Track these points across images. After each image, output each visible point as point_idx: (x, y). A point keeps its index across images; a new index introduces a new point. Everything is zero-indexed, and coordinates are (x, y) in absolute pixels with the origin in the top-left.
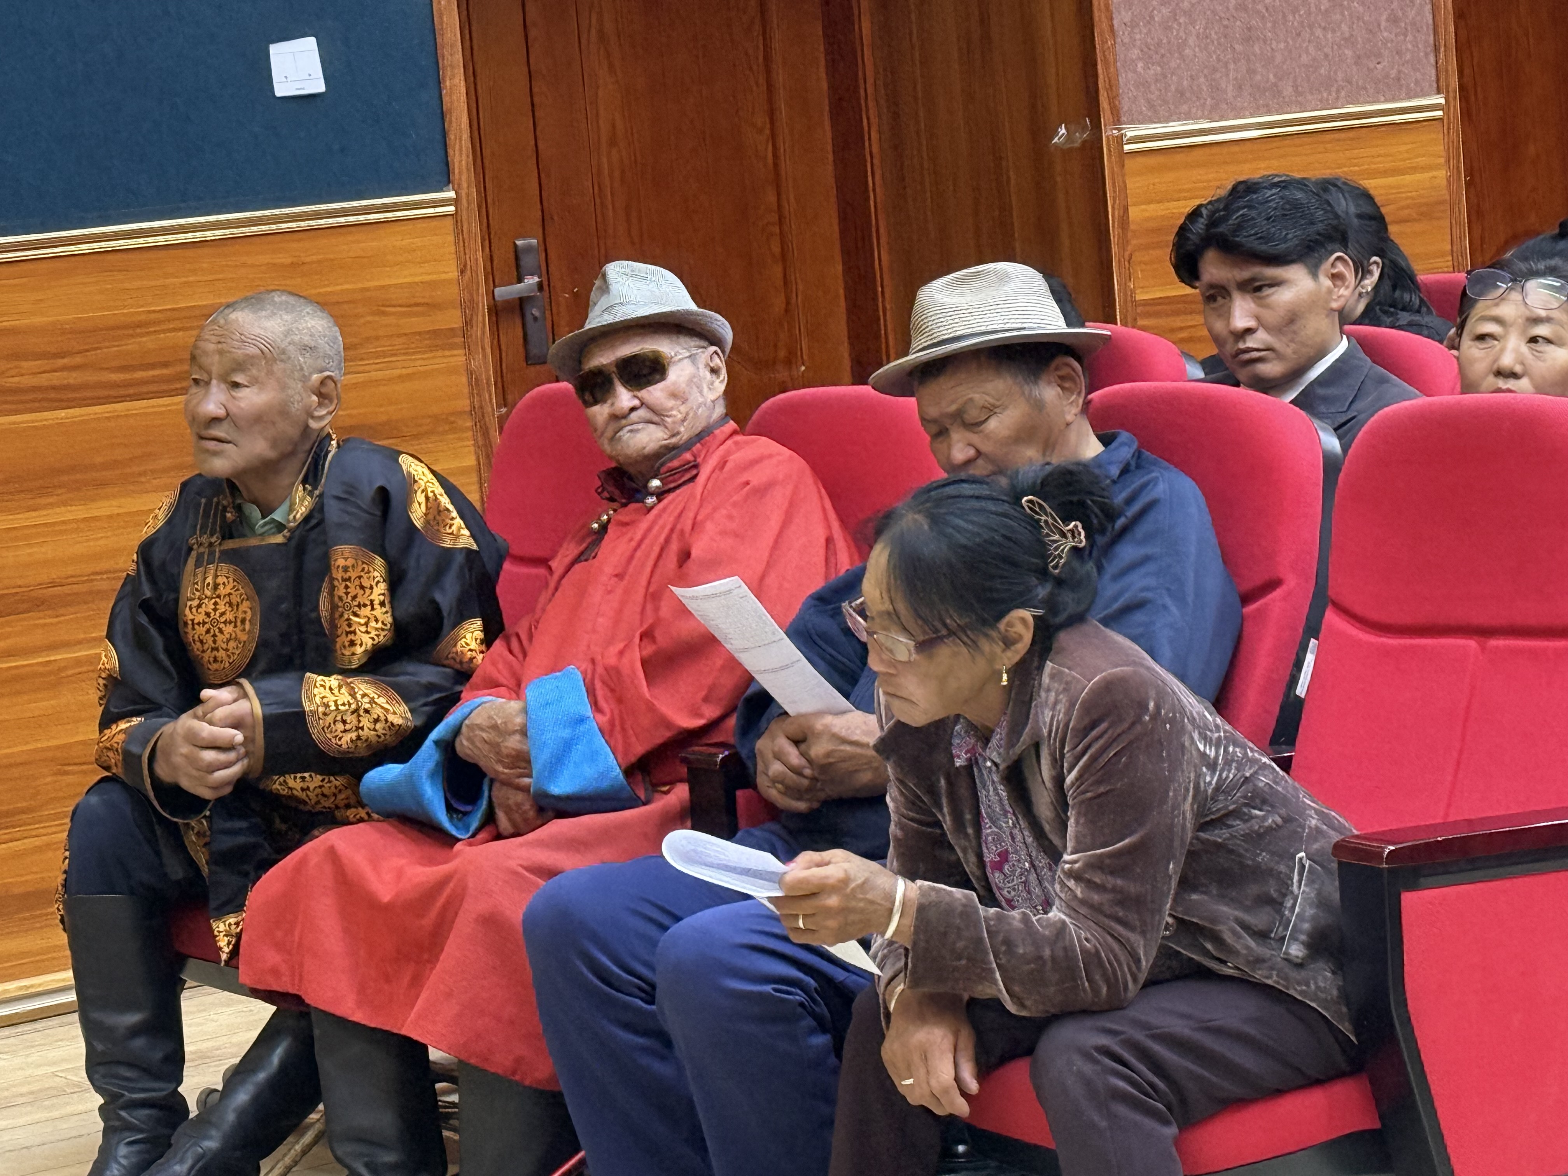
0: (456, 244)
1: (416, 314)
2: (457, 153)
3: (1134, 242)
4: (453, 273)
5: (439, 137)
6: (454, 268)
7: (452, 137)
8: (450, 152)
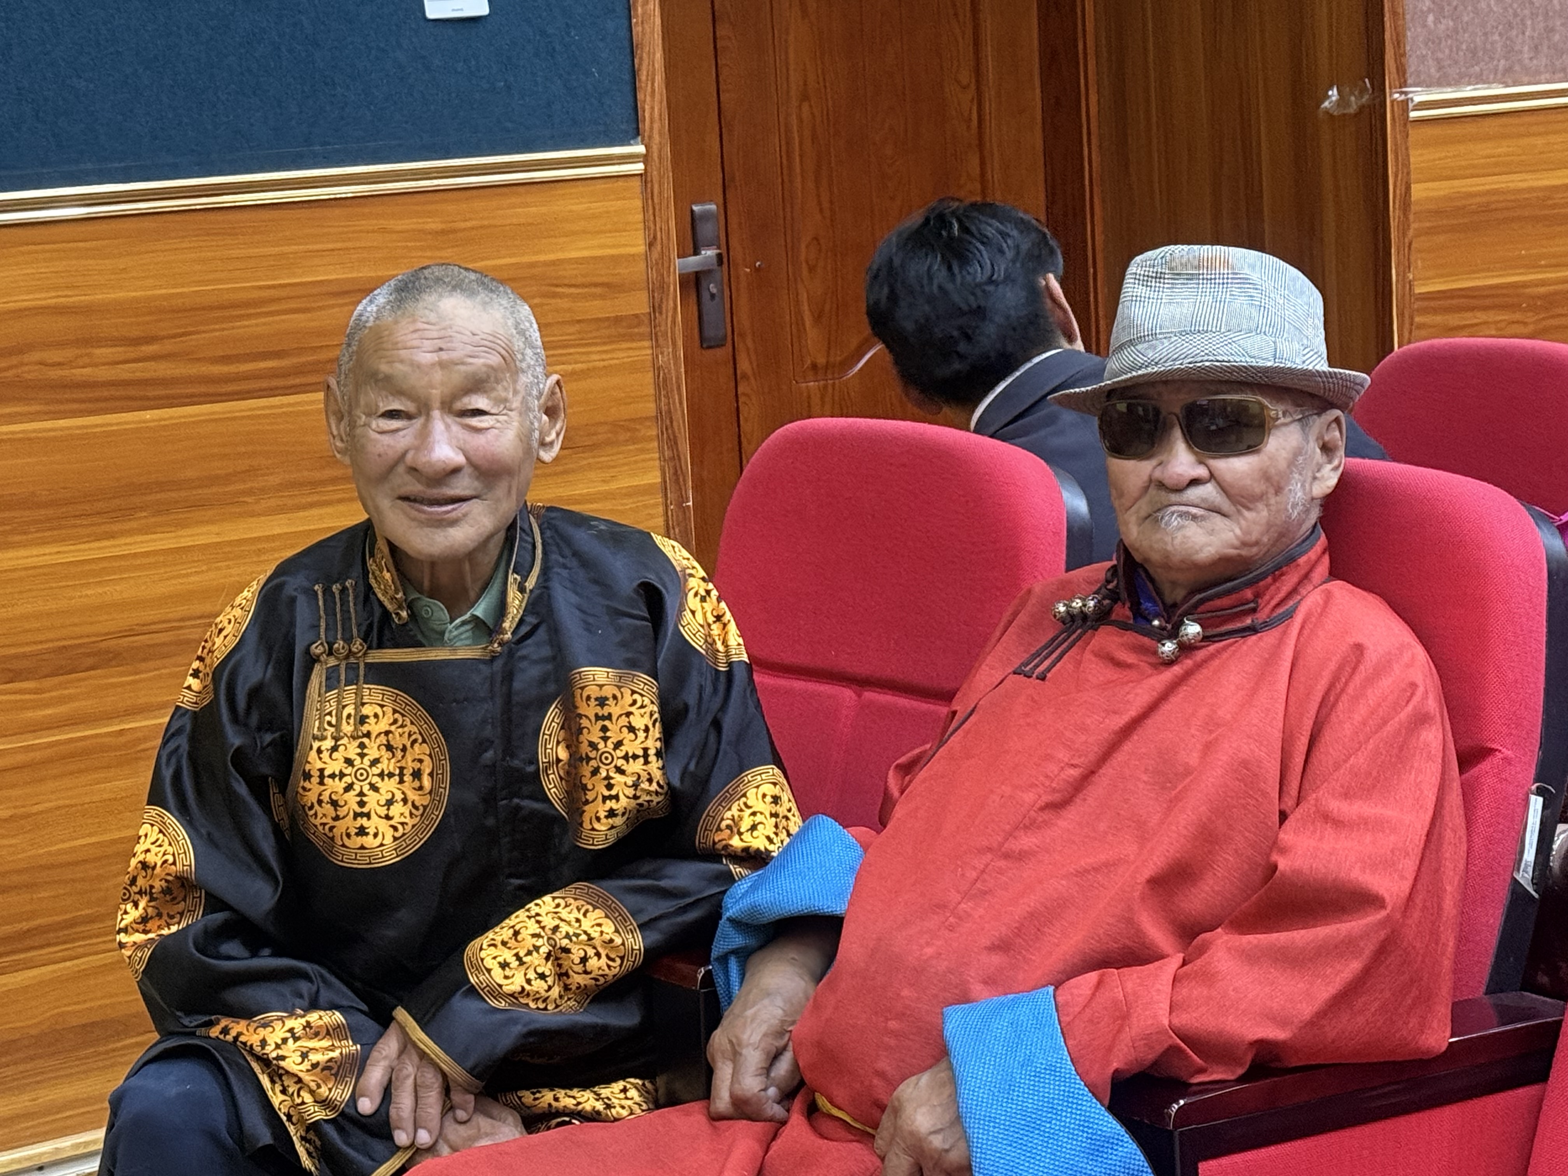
0: (644, 210)
1: (594, 297)
2: (648, 98)
3: (1414, 226)
4: (639, 247)
5: (627, 77)
6: (641, 241)
7: (644, 78)
8: (640, 96)
